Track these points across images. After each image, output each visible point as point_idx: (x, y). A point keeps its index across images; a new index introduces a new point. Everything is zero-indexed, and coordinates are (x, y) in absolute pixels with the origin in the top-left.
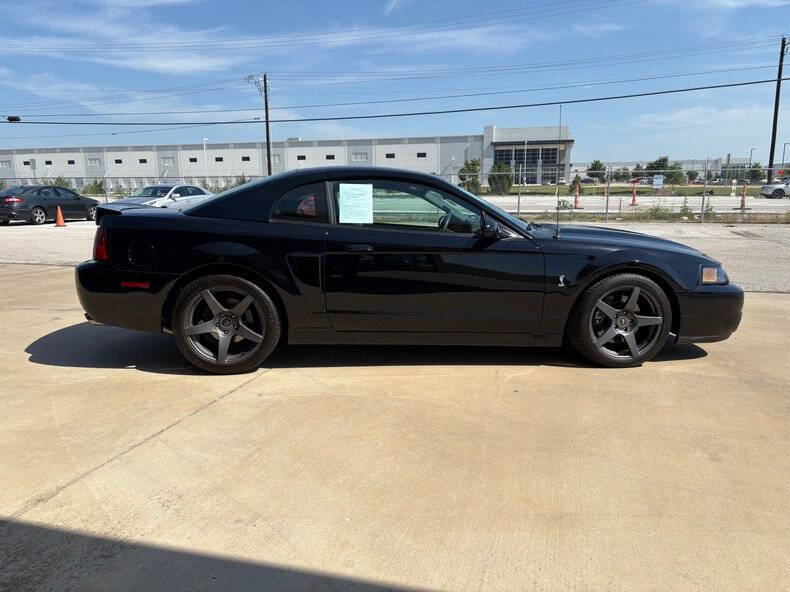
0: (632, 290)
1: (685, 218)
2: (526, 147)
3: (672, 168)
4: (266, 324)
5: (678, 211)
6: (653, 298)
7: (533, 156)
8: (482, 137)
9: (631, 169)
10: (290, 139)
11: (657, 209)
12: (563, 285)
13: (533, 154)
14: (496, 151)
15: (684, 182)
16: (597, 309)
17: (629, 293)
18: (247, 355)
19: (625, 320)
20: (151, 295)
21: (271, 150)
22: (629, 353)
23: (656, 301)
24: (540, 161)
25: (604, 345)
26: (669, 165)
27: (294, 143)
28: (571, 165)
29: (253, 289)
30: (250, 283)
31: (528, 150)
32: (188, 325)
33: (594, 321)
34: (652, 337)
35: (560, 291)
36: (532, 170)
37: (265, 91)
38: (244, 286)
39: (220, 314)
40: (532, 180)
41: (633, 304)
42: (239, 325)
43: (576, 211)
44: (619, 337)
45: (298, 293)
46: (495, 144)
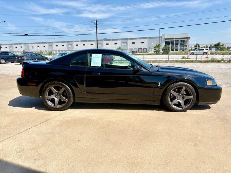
0: (183, 87)
1: (222, 62)
2: (175, 40)
3: (222, 46)
4: (69, 96)
5: (220, 59)
6: (190, 90)
7: (177, 43)
8: (161, 37)
9: (209, 46)
10: (104, 39)
11: (213, 59)
12: (159, 85)
13: (177, 42)
14: (166, 41)
15: (226, 50)
16: (171, 93)
17: (182, 88)
18: (64, 105)
19: (181, 97)
20: (36, 87)
21: (98, 42)
22: (182, 107)
23: (190, 91)
24: (179, 44)
25: (174, 105)
26: (221, 45)
27: (105, 40)
28: (189, 45)
29: (65, 86)
30: (64, 84)
31: (175, 41)
32: (47, 96)
33: (170, 97)
34: (190, 103)
35: (159, 87)
36: (177, 47)
37: (96, 25)
38: (62, 85)
39: (56, 93)
40: (177, 50)
41: (183, 92)
42: (61, 96)
43: (187, 59)
44: (179, 102)
45: (78, 87)
46: (165, 39)
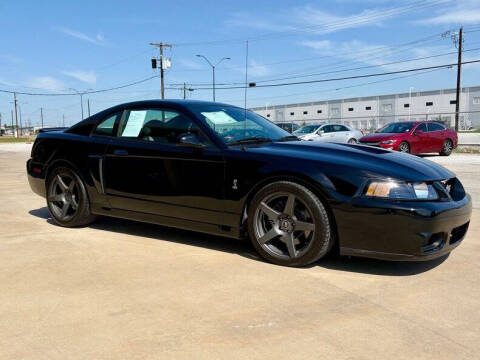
0: (285, 199)
12: (233, 187)
32: (52, 195)
38: (71, 175)
42: (72, 198)
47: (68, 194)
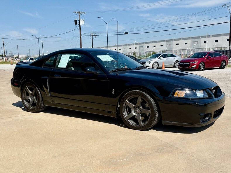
12: (113, 93)
19: (139, 110)
25: (129, 119)
32: (24, 96)
38: (33, 86)
39: (31, 94)
42: (34, 98)
47: (32, 96)
